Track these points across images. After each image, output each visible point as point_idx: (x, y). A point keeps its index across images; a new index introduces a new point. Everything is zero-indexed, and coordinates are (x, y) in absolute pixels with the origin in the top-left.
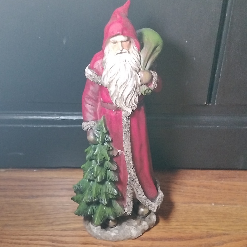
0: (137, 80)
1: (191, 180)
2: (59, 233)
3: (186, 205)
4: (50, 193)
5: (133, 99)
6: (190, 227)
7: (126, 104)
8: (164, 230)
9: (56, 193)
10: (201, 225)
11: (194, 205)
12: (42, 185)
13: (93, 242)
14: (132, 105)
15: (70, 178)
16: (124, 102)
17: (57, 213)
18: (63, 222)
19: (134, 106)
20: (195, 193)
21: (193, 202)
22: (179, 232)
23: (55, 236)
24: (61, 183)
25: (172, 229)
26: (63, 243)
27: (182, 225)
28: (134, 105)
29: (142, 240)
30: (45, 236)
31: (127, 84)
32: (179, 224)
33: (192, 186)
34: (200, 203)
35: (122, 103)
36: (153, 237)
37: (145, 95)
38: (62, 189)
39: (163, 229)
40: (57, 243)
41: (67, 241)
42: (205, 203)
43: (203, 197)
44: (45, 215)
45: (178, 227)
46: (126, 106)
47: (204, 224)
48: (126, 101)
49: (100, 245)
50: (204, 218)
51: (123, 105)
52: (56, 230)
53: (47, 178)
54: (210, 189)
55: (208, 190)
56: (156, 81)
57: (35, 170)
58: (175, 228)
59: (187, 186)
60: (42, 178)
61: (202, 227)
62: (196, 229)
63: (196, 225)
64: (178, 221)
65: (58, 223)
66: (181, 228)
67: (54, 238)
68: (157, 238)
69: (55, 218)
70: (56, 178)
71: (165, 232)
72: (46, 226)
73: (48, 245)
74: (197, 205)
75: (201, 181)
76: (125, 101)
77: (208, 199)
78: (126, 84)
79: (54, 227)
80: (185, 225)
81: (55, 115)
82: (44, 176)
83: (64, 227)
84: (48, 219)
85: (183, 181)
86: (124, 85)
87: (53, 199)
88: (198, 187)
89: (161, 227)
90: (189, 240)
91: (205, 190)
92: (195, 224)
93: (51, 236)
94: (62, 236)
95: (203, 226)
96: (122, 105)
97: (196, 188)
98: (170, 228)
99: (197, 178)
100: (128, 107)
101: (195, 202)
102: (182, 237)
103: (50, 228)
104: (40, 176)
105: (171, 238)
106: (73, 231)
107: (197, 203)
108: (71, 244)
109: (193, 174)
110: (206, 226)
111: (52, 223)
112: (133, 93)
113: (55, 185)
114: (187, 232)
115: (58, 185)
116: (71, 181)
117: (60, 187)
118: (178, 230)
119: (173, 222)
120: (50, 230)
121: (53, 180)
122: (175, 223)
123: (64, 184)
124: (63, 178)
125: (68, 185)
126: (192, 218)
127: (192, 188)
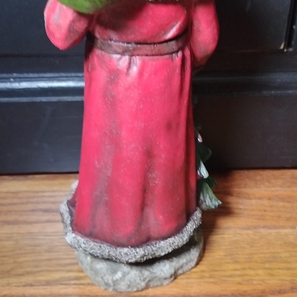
1: (257, 187)
3: (250, 232)
4: (11, 218)
6: (260, 272)
8: (212, 280)
9: (23, 218)
10: (279, 269)
11: (264, 231)
15: (49, 191)
17: (21, 254)
18: (29, 269)
20: (265, 211)
21: (262, 226)
22: (239, 283)
24: (32, 200)
25: (227, 276)
27: (244, 269)
32: (238, 266)
33: (260, 198)
34: (275, 227)
36: (192, 294)
38: (33, 211)
39: (211, 277)
42: (283, 227)
43: (279, 217)
45: (238, 273)
47: (284, 265)
50: (283, 255)
52: (16, 286)
53: (10, 192)
54: (290, 202)
55: (287, 204)
58: (231, 276)
59: (250, 198)
60: (2, 192)
61: (281, 271)
62: (271, 275)
63: (270, 269)
64: (236, 262)
65: (20, 271)
66: (242, 275)
69: (15, 262)
70: (25, 192)
71: (214, 283)
74: (270, 231)
75: (273, 189)
77: (288, 219)
79: (13, 280)
80: (250, 268)
81: (12, 80)
82: (5, 190)
83: (29, 279)
84: (3, 264)
85: (243, 190)
88: (270, 199)
89: (207, 275)
91: (281, 204)
92: (267, 266)
95: (283, 269)
97: (266, 202)
98: (224, 276)
99: (267, 184)
101: (265, 227)
102: (245, 292)
103: (5, 281)
106: (45, 287)
107: (269, 228)
109: (259, 178)
110: (288, 269)
111: (8, 272)
113: (22, 204)
114: (255, 282)
115: (27, 203)
116: (50, 197)
117: (30, 207)
118: (238, 279)
119: (228, 263)
120: (3, 286)
121: (20, 195)
122: (232, 266)
123: (37, 203)
124: (37, 192)
125: (44, 202)
126: (262, 255)
127: (260, 201)
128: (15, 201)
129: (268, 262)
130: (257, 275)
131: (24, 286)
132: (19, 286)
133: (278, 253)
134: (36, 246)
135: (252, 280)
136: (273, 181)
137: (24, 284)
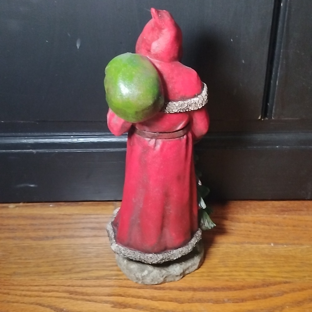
1: (246, 214)
2: (79, 282)
3: (237, 246)
4: (69, 233)
6: (242, 273)
8: (209, 278)
9: (77, 234)
10: (256, 272)
11: (248, 246)
12: (59, 224)
13: (120, 293)
15: (94, 214)
17: (78, 258)
18: (84, 269)
20: (250, 231)
21: (247, 242)
22: (227, 281)
23: (73, 286)
24: (83, 221)
25: (219, 276)
26: (83, 296)
27: (232, 271)
29: (181, 291)
30: (62, 287)
32: (227, 269)
33: (247, 222)
34: (256, 243)
36: (195, 287)
38: (84, 228)
39: (208, 276)
40: (76, 295)
41: (88, 292)
42: (262, 243)
43: (260, 236)
44: (62, 260)
45: (227, 274)
47: (259, 269)
49: (129, 297)
50: (259, 263)
52: (75, 280)
53: (66, 215)
54: (268, 225)
55: (267, 227)
57: (51, 206)
58: (222, 276)
59: (240, 222)
60: (60, 214)
61: (257, 273)
62: (250, 276)
63: (250, 271)
64: (226, 267)
65: (78, 270)
66: (230, 275)
67: (72, 289)
68: (199, 288)
69: (74, 264)
70: (77, 214)
71: (210, 280)
72: (63, 274)
73: (64, 298)
74: (252, 246)
75: (257, 215)
77: (266, 238)
79: (73, 276)
80: (236, 271)
81: (72, 137)
82: (62, 213)
83: (85, 275)
84: (66, 265)
85: (236, 216)
87: (72, 241)
88: (254, 223)
90: (240, 289)
91: (262, 226)
92: (248, 269)
93: (69, 286)
94: (81, 286)
97: (251, 225)
98: (217, 276)
99: (253, 211)
101: (248, 243)
102: (231, 286)
103: (68, 276)
104: (57, 212)
105: (216, 288)
106: (95, 280)
107: (252, 244)
108: (93, 296)
109: (248, 207)
110: (263, 272)
111: (70, 270)
113: (76, 223)
114: (238, 280)
115: (79, 223)
116: (95, 218)
117: (81, 225)
118: (227, 278)
119: (221, 267)
120: (67, 279)
121: (74, 217)
122: (223, 269)
123: (86, 223)
124: (86, 215)
125: (91, 222)
126: (245, 262)
127: (247, 224)
128: (70, 221)
129: (248, 267)
130: (240, 275)
131: (81, 280)
132: (78, 280)
133: (256, 261)
134: (88, 253)
135: (236, 279)
136: (258, 209)
137: (81, 278)
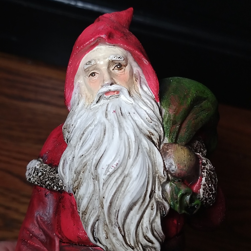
0: (154, 164)
5: (146, 222)
7: (124, 237)
14: (145, 242)
16: (119, 228)
19: (150, 244)
28: (152, 243)
31: (126, 172)
35: (115, 235)
37: (183, 211)
46: (127, 243)
48: (126, 227)
51: (118, 239)
56: (209, 175)
76: (121, 226)
78: (123, 171)
86: (117, 174)
96: (114, 240)
100: (133, 248)
112: (144, 200)
